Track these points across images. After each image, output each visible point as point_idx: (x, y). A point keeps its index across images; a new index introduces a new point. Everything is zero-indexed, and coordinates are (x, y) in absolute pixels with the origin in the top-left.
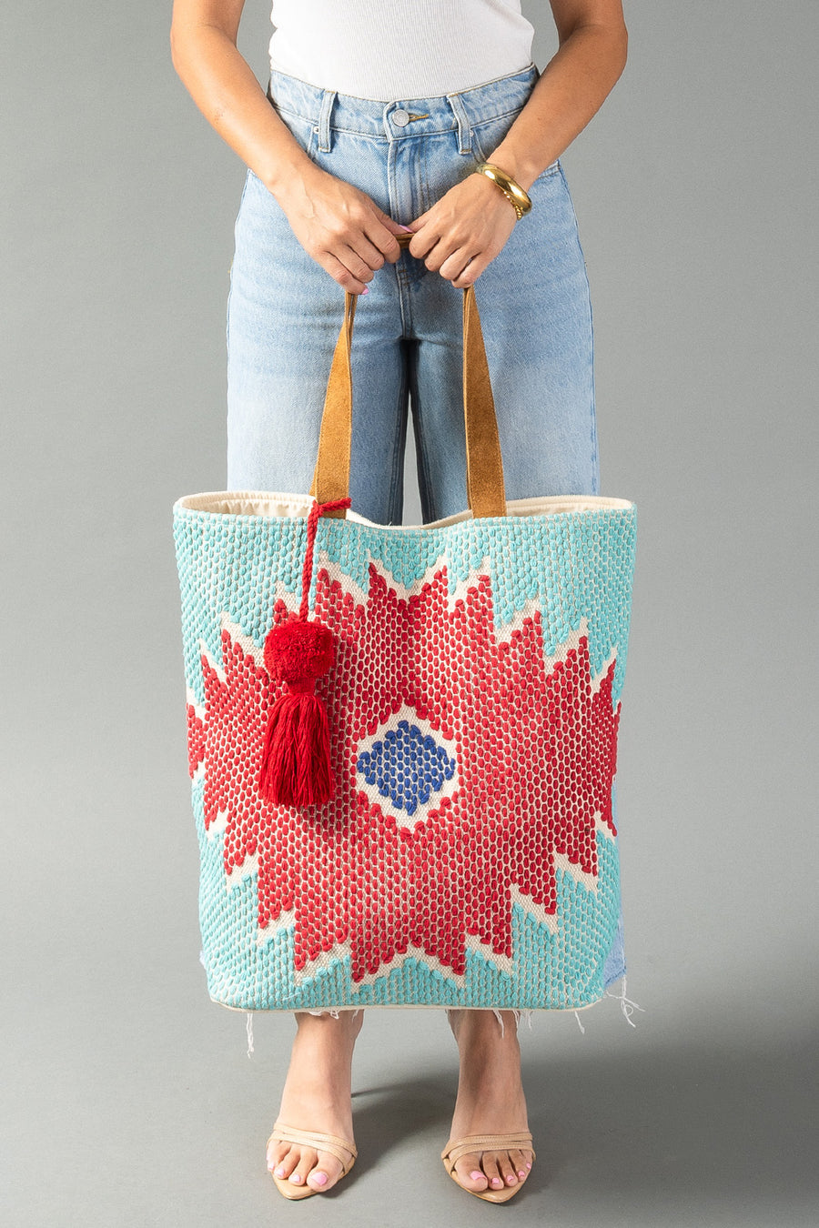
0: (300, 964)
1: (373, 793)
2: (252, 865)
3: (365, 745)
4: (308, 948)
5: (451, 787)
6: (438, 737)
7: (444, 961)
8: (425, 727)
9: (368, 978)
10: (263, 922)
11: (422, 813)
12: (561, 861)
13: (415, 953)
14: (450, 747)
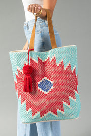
0: (33, 116)
1: (41, 89)
2: (25, 102)
3: (39, 83)
4: (34, 113)
5: (52, 87)
6: (50, 81)
7: (54, 113)
8: (48, 79)
9: (43, 117)
10: (27, 110)
11: (48, 92)
12: (70, 97)
13: (50, 112)
14: (52, 82)
